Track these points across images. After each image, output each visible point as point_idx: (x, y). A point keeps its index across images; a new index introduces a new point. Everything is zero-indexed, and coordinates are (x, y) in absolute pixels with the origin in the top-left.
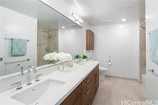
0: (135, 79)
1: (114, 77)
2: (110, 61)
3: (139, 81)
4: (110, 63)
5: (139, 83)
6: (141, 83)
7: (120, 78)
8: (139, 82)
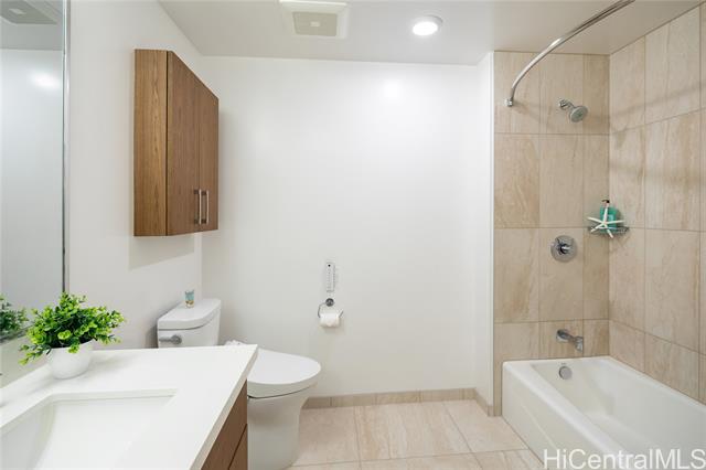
0: (463, 390)
1: (359, 400)
2: (330, 302)
3: (490, 402)
4: (330, 316)
5: (489, 415)
6: (501, 414)
7: (389, 402)
8: (492, 412)
